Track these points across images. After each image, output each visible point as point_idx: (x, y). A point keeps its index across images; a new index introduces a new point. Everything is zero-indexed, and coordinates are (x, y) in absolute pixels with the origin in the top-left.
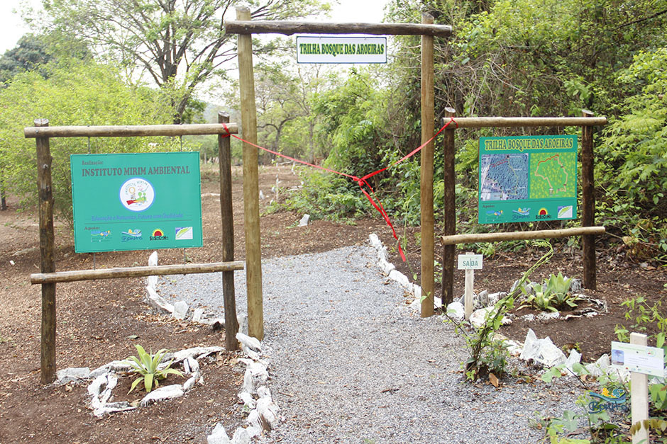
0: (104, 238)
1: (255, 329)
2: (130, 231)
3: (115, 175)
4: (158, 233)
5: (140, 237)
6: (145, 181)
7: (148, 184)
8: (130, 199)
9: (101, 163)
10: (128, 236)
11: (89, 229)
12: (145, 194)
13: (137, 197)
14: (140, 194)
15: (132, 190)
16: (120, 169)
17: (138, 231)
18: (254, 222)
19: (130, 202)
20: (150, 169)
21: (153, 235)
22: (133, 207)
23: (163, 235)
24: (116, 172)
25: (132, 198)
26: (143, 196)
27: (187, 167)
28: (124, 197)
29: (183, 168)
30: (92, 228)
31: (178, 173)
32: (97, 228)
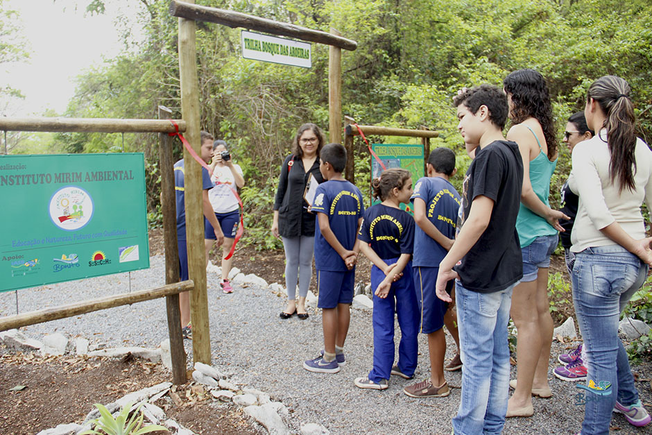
0: (30, 269)
1: (204, 355)
2: (64, 257)
3: (42, 183)
4: (99, 257)
5: (76, 264)
6: (81, 191)
7: (85, 194)
8: (63, 215)
9: (24, 167)
10: (61, 264)
11: (9, 258)
12: (81, 207)
13: (71, 211)
14: (75, 207)
15: (65, 203)
16: (48, 174)
17: (74, 256)
18: (201, 235)
19: (62, 219)
20: (87, 174)
21: (93, 260)
22: (66, 225)
23: (104, 258)
24: (44, 178)
25: (65, 213)
26: (78, 209)
27: (131, 171)
28: (55, 213)
29: (126, 172)
30: (13, 258)
31: (121, 179)
32: (20, 257)
